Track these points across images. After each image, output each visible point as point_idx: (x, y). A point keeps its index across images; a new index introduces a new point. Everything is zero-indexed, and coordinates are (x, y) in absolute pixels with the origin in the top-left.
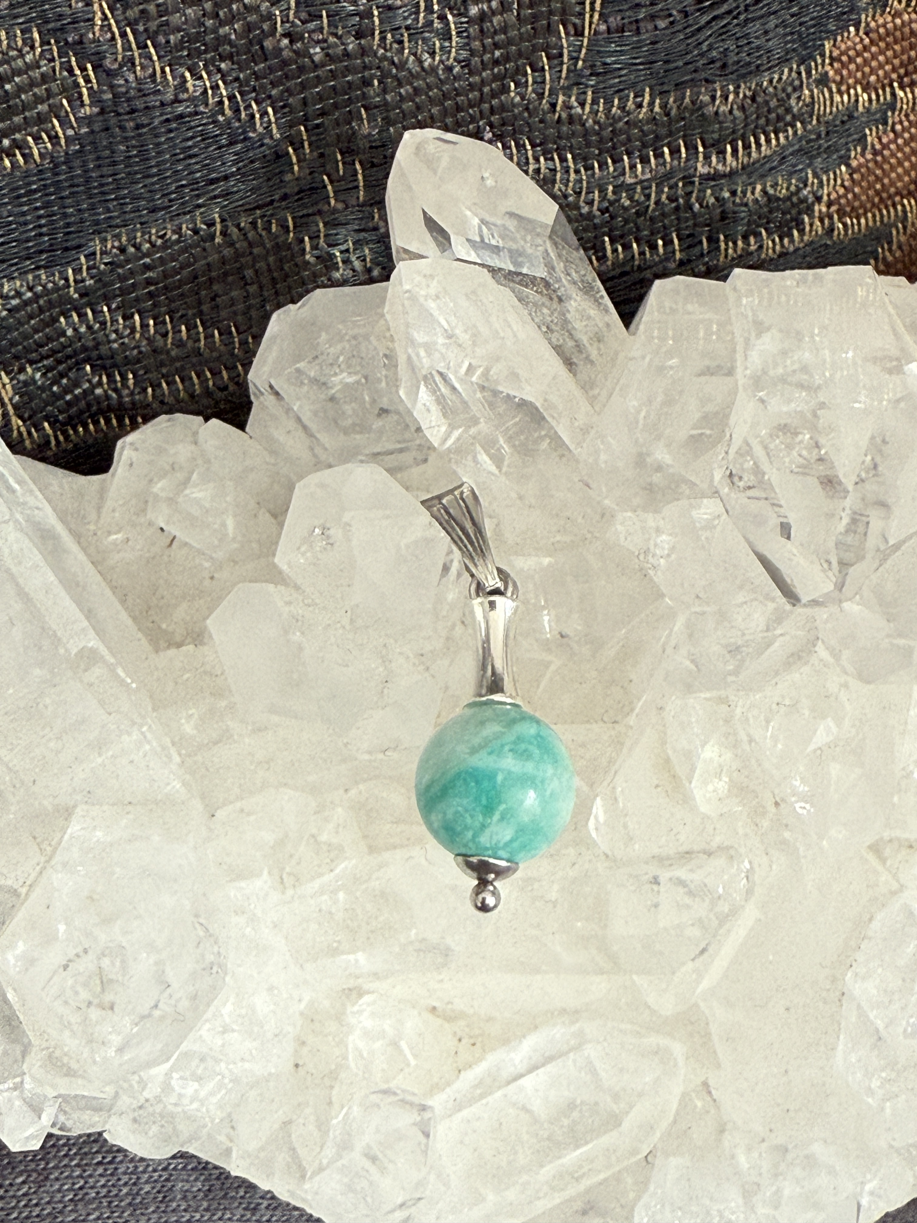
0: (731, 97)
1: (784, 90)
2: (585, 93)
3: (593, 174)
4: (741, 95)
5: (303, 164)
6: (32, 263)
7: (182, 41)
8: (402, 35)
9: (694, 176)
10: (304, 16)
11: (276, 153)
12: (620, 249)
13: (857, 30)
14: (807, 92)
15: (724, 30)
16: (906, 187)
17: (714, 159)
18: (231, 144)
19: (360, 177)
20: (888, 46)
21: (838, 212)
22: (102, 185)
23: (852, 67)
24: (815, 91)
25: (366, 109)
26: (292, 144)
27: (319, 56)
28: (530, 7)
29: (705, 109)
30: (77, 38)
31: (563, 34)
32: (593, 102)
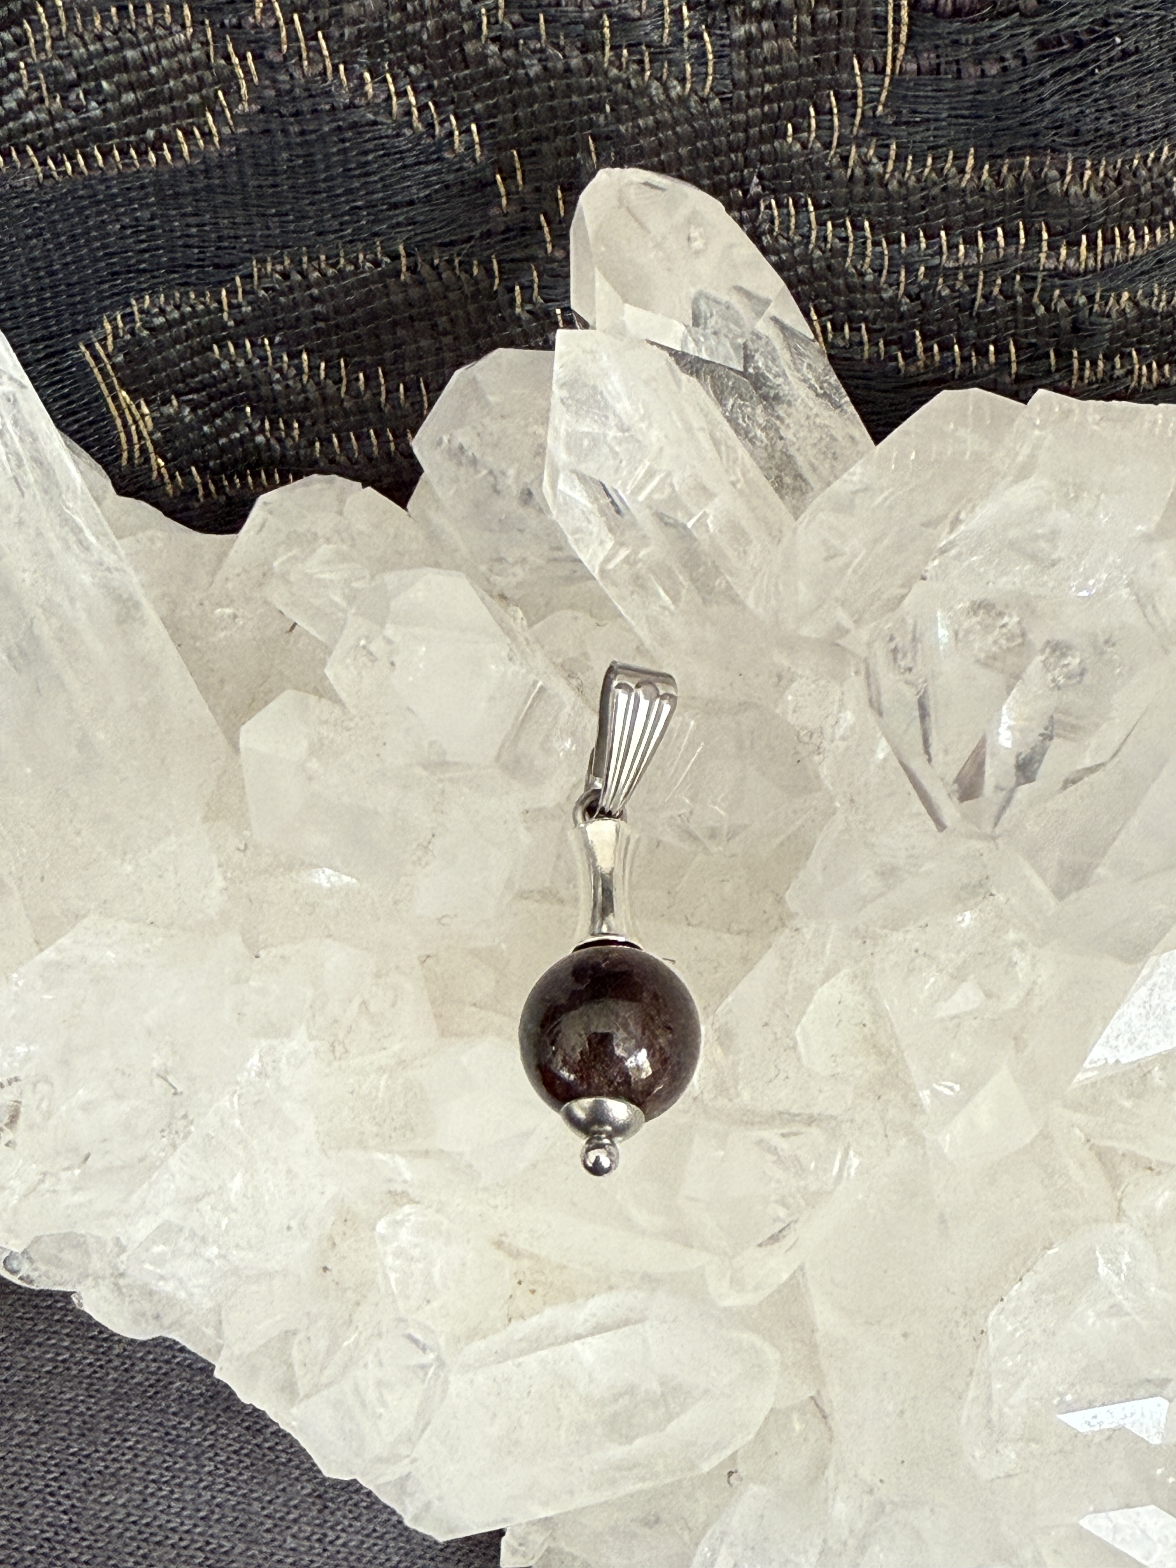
0: (1088, 173)
1: (1161, 174)
2: (888, 146)
3: (899, 250)
4: (1102, 174)
5: (513, 197)
6: (179, 278)
7: (359, 36)
8: (642, 54)
9: (1036, 270)
10: (516, 18)
11: (478, 180)
12: (936, 348)
15: (1075, 88)
17: (1063, 252)
18: (421, 163)
22: (260, 196)
25: (595, 139)
26: (501, 172)
27: (535, 69)
28: (813, 33)
29: (1050, 186)
30: (234, 21)
31: (857, 71)
32: (898, 158)
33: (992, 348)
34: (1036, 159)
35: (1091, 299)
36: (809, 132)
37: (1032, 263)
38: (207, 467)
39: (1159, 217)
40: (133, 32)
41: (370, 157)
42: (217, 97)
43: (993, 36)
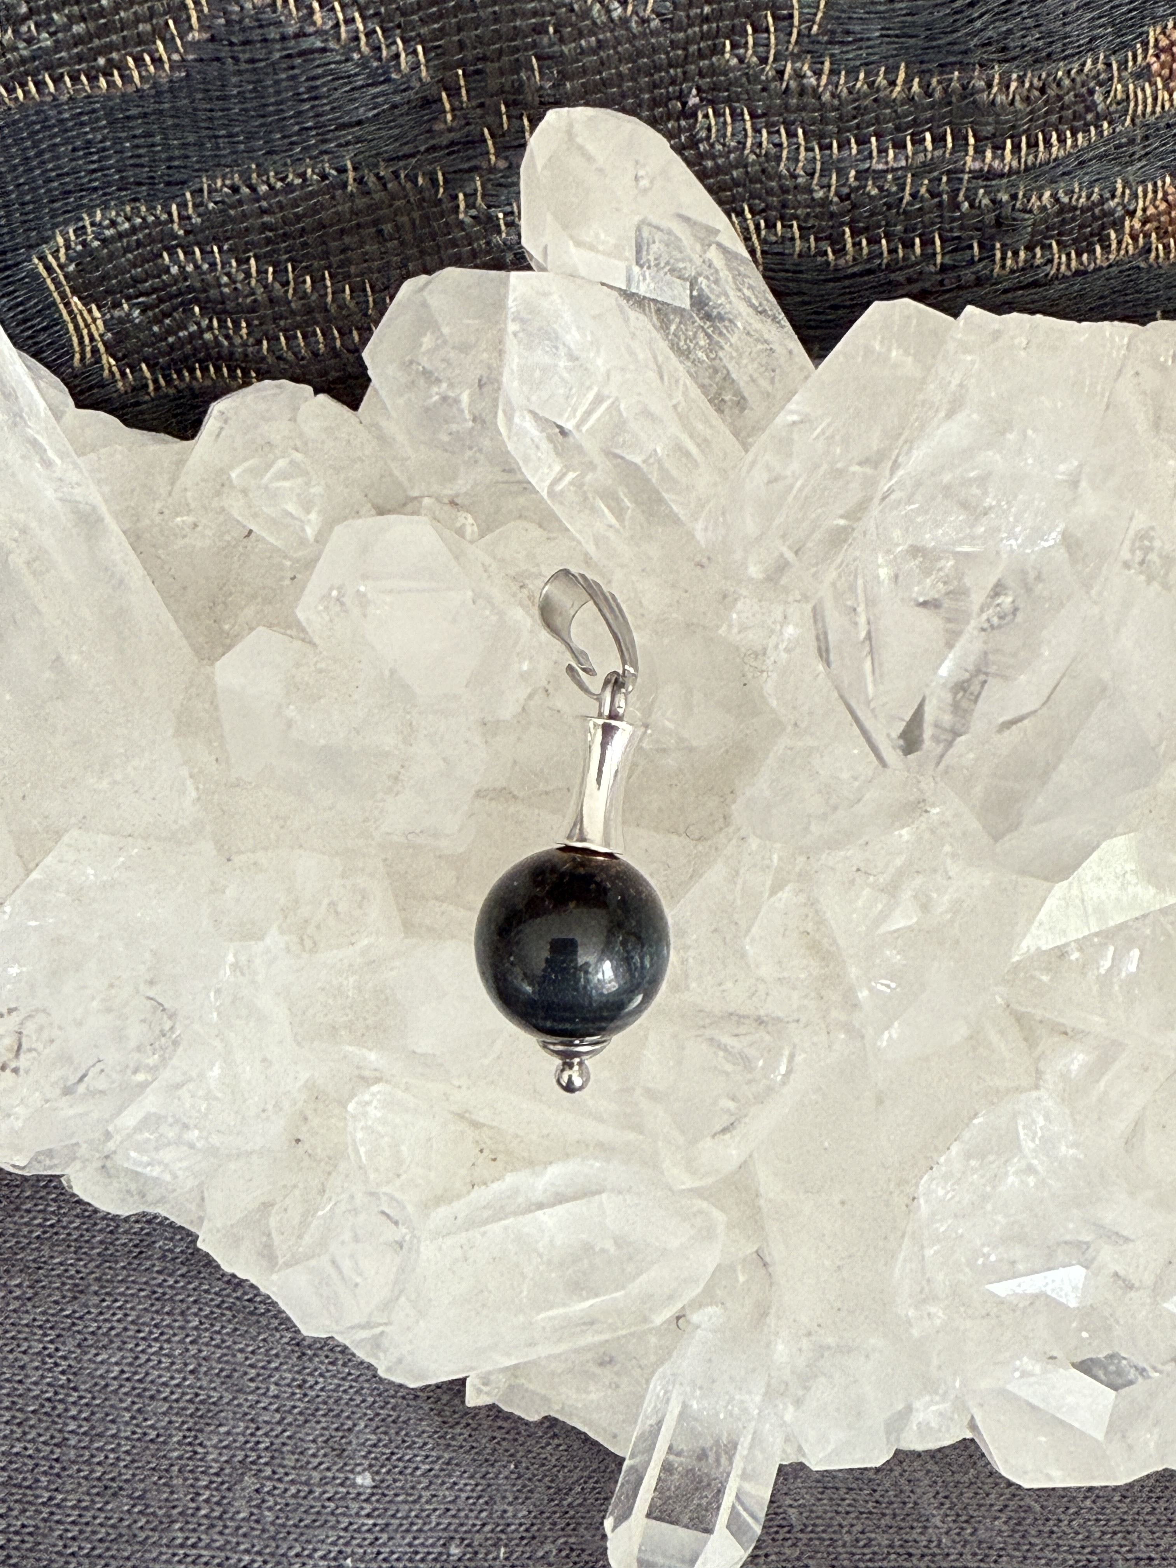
0: (1014, 85)
1: (1085, 84)
2: (822, 62)
3: (831, 155)
4: (1027, 85)
5: (458, 113)
6: (130, 194)
9: (962, 171)
11: (425, 98)
12: (864, 242)
14: (1119, 87)
17: (989, 155)
18: (370, 85)
21: (1157, 229)
22: (209, 119)
24: (1131, 87)
25: (538, 59)
26: (446, 90)
29: (977, 97)
32: (832, 72)
33: (918, 241)
34: (964, 73)
35: (1014, 197)
36: (746, 48)
37: (958, 165)
38: (157, 364)
39: (1081, 122)
41: (318, 82)
42: (167, 25)
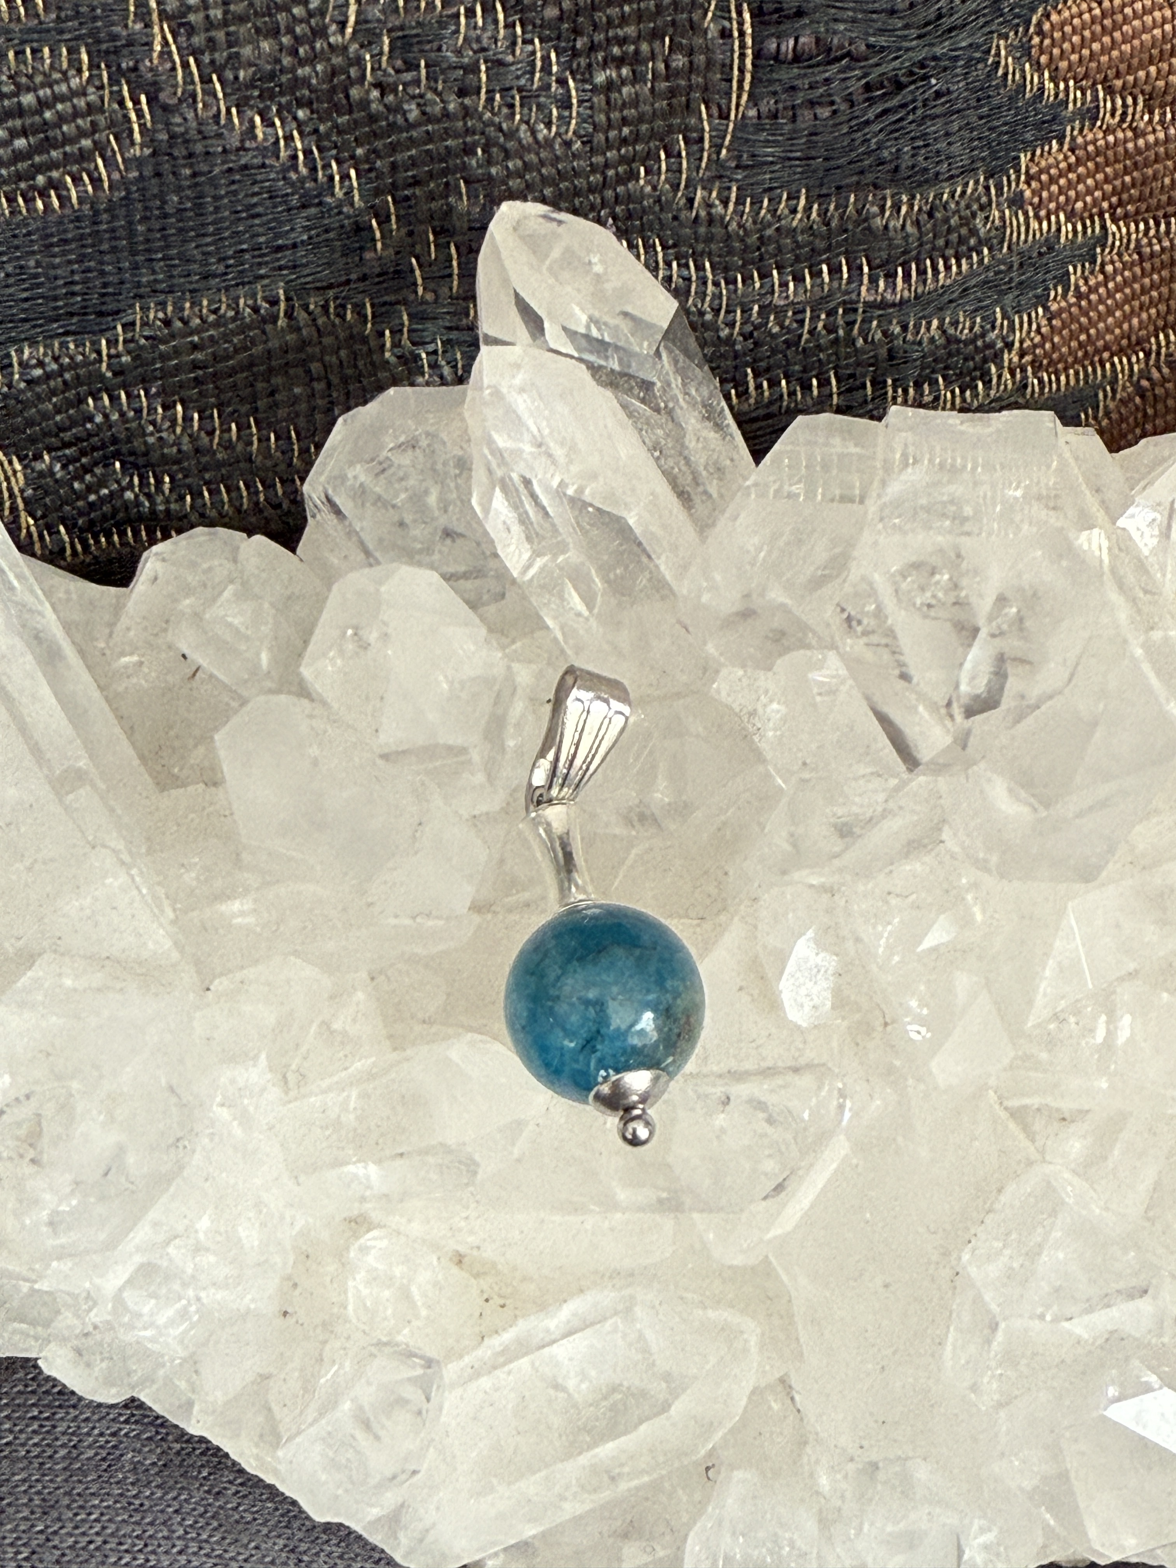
0: (904, 209)
1: (968, 207)
2: (729, 188)
3: (736, 290)
4: (916, 208)
5: (388, 241)
6: (60, 327)
7: (253, 80)
8: (513, 97)
9: (858, 302)
10: (399, 63)
11: (356, 223)
12: (765, 384)
13: (1061, 144)
14: (997, 213)
15: (897, 126)
16: (1117, 340)
17: (882, 283)
18: (304, 206)
19: (455, 263)
20: (1098, 168)
21: (1032, 363)
22: (148, 241)
23: (1054, 188)
24: (1007, 212)
25: (466, 182)
26: (376, 216)
27: (414, 113)
28: (667, 78)
29: (871, 222)
30: (131, 64)
31: (704, 116)
32: (738, 201)
33: (815, 382)
34: (861, 195)
35: (905, 328)
36: (659, 174)
37: (854, 296)
38: (75, 525)
39: (964, 248)
40: (30, 77)
41: (255, 200)
42: (109, 141)
43: (826, 80)
